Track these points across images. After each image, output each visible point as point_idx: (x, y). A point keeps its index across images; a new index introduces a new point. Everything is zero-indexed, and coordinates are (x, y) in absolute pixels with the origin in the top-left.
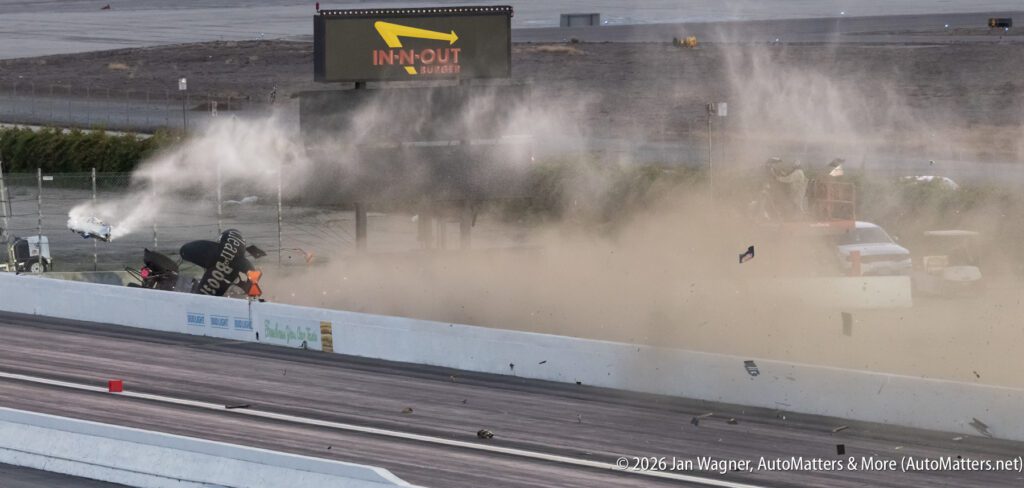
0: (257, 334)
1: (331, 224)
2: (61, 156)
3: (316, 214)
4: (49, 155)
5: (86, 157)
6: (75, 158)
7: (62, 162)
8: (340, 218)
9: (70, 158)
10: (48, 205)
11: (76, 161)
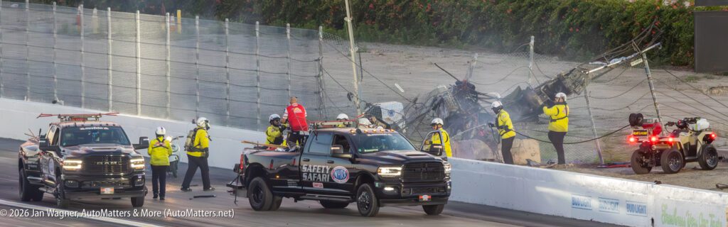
0: (653, 220)
1: (715, 91)
2: (403, 8)
3: (697, 79)
4: (390, 7)
5: (432, 10)
6: (420, 10)
7: (404, 15)
8: (723, 84)
9: (415, 10)
10: (392, 64)
11: (420, 15)
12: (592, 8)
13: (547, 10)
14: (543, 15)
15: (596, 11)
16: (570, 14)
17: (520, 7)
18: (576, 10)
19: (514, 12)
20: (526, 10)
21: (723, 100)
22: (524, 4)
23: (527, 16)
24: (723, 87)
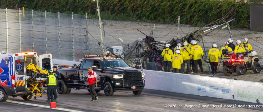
0: (233, 96)
1: (258, 39)
2: (122, 5)
3: (250, 34)
4: (116, 5)
5: (134, 6)
6: (129, 6)
7: (122, 8)
9: (126, 6)
10: (117, 29)
11: (129, 8)
12: (204, 4)
13: (184, 5)
14: (183, 7)
15: (205, 5)
16: (194, 6)
17: (172, 4)
18: (197, 5)
19: (169, 6)
20: (175, 5)
21: (262, 43)
22: (174, 2)
23: (175, 8)
24: (262, 37)
